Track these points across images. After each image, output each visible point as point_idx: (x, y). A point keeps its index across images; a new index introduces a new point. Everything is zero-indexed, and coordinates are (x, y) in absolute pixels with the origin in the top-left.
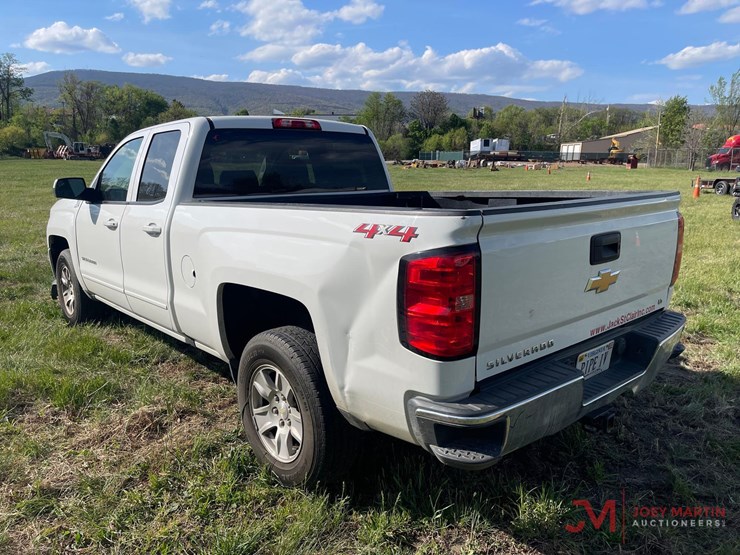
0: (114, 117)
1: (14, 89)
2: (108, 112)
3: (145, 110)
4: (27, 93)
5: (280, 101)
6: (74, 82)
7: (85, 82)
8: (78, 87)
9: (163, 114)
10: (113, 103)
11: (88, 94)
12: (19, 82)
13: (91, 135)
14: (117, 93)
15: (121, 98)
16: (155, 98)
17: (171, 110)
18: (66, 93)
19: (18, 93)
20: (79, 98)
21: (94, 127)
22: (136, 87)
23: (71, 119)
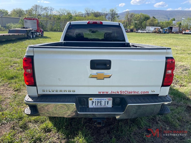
0: (136, 22)
1: (116, 16)
2: (135, 20)
3: (144, 20)
4: (118, 17)
5: (187, 15)
6: (128, 13)
7: (131, 13)
8: (129, 14)
9: (148, 21)
10: (137, 18)
11: (131, 16)
12: (117, 14)
13: (130, 27)
14: (138, 16)
15: (138, 17)
16: (147, 16)
17: (151, 19)
18: (126, 16)
19: (116, 17)
20: (129, 17)
21: (131, 25)
22: (143, 14)
23: (126, 23)
